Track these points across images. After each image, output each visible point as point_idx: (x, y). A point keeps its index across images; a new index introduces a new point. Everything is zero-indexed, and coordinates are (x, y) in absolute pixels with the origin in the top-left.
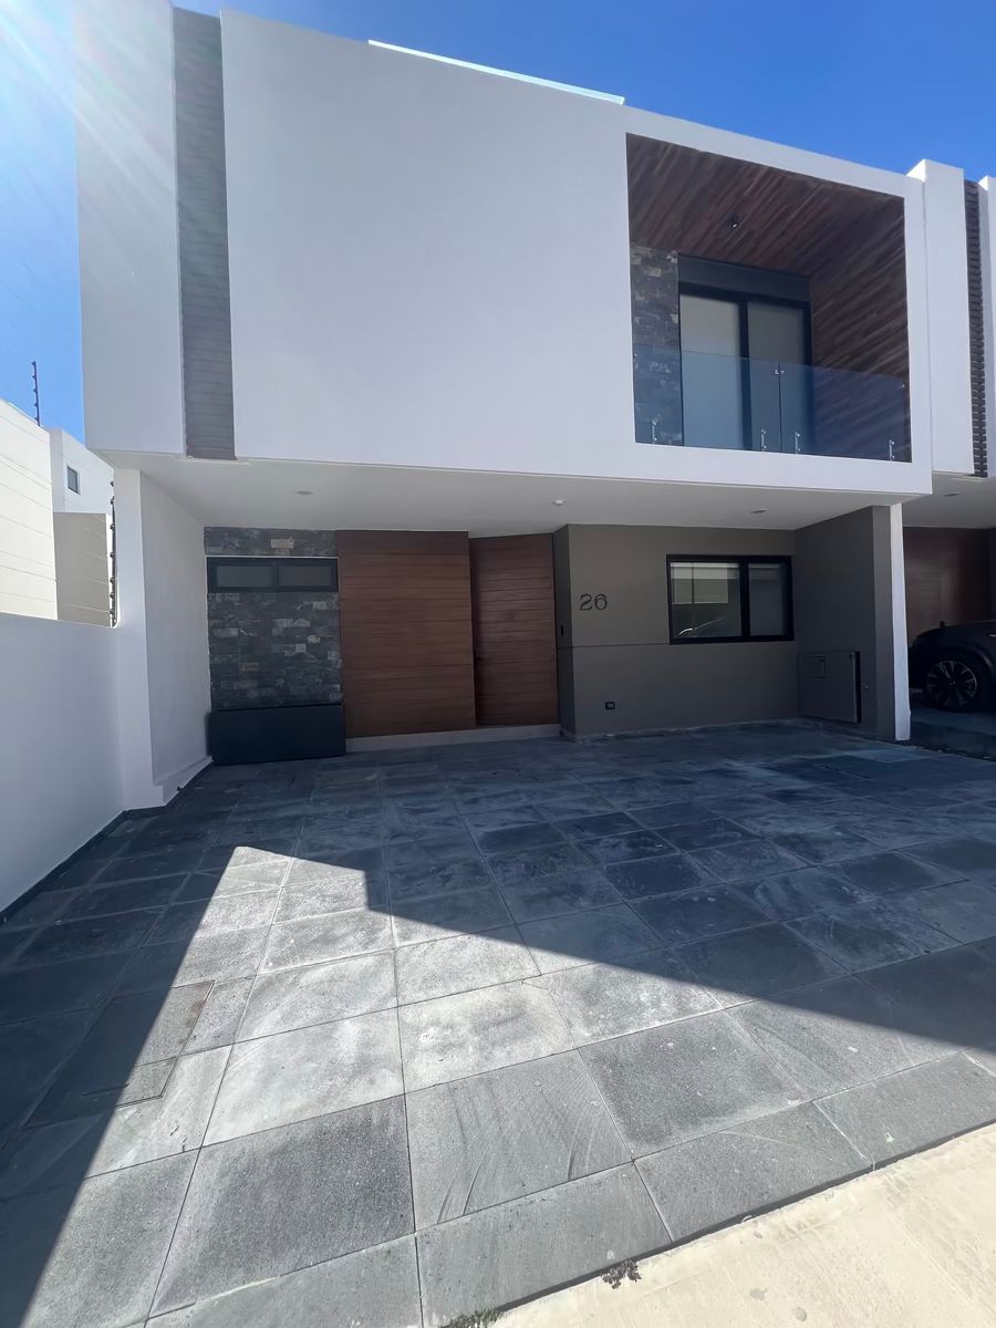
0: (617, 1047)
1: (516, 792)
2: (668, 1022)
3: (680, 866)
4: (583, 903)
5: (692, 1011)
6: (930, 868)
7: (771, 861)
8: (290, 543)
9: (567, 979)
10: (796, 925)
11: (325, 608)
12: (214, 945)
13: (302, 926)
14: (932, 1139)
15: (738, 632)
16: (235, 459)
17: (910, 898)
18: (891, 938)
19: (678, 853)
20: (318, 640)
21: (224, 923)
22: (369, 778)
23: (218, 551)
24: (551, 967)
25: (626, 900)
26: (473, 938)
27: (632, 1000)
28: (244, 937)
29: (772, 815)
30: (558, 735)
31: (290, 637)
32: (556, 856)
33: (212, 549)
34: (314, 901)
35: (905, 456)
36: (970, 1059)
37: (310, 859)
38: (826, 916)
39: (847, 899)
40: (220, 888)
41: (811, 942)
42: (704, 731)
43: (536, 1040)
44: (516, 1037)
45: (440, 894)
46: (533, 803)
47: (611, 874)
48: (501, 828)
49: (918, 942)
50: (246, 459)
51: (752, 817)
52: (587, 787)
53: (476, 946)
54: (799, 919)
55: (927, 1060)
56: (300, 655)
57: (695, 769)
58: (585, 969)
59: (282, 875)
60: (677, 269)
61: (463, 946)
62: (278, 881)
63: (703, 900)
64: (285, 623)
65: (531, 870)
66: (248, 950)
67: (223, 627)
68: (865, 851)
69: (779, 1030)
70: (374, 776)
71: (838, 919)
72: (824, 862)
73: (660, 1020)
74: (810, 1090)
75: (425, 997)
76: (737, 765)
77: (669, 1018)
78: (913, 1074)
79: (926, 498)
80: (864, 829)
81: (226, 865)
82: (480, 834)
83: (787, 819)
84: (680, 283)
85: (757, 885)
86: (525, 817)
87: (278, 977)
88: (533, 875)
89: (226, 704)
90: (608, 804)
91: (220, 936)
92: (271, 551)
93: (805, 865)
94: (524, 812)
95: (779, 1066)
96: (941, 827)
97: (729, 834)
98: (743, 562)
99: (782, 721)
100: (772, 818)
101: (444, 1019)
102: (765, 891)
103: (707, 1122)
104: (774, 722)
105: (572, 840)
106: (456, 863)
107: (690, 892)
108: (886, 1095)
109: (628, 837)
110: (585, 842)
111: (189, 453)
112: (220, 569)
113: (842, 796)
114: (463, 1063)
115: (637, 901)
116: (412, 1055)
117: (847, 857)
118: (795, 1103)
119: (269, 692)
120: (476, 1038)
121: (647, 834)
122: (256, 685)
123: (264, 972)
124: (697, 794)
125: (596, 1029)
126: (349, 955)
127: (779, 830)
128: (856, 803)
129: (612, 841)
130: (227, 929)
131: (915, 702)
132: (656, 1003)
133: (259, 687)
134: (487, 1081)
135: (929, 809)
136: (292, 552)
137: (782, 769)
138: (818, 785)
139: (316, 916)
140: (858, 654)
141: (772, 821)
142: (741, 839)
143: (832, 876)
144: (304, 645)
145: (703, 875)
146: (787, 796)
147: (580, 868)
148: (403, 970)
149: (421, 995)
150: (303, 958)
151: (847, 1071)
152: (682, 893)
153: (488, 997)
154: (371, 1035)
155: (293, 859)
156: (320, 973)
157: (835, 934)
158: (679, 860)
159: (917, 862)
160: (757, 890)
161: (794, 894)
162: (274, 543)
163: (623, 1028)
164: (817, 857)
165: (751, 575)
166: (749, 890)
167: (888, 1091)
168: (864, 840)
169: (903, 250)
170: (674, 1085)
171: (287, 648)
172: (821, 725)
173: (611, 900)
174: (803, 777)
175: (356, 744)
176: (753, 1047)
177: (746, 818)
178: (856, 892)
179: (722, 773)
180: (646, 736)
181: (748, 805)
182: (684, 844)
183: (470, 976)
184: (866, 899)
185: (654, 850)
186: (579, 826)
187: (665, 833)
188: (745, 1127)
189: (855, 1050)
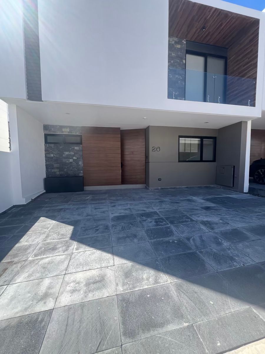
0: (130, 295)
1: (127, 204)
2: (150, 286)
3: (169, 230)
4: (136, 240)
5: (159, 283)
6: (248, 234)
7: (197, 229)
8: (68, 130)
9: (122, 268)
10: (201, 252)
11: (78, 149)
12: (20, 249)
13: (48, 244)
14: (235, 345)
15: (199, 159)
16: (42, 101)
17: (241, 245)
18: (232, 259)
19: (169, 225)
20: (76, 158)
21: (26, 242)
22: (87, 198)
23: (47, 132)
24: (118, 263)
25: (149, 241)
26: (98, 251)
27: (140, 277)
28: (30, 246)
29: (201, 214)
30: (145, 187)
31: (68, 157)
32: (132, 224)
33: (45, 131)
34: (55, 236)
35: (254, 105)
36: (254, 310)
37: (60, 222)
38: (211, 250)
39: (219, 244)
40: (30, 230)
41: (204, 258)
42: (187, 188)
43: (104, 291)
44: (98, 289)
45: (93, 235)
46: (131, 207)
47: (147, 231)
48: (120, 215)
49: (241, 261)
50: (46, 101)
51: (195, 215)
52: (148, 203)
53: (98, 253)
54: (202, 250)
55: (238, 309)
56: (71, 162)
57: (182, 199)
58: (128, 264)
59: (50, 226)
60: (185, 45)
61: (94, 253)
62: (48, 228)
63: (173, 242)
64: (67, 153)
65: (123, 229)
66: (29, 251)
67: (49, 154)
68: (228, 228)
69: (187, 293)
70: (88, 198)
71: (216, 251)
72: (214, 230)
73: (147, 286)
74: (193, 319)
75: (75, 271)
76: (194, 198)
77: (151, 285)
78: (232, 315)
79: (259, 118)
80: (229, 220)
81: (35, 223)
82: (112, 216)
83: (205, 216)
84: (186, 50)
85: (192, 237)
86: (127, 212)
87: (34, 260)
88: (123, 230)
89: (50, 176)
90: (153, 209)
91: (23, 245)
92: (63, 132)
93: (208, 231)
94: (127, 210)
95: (184, 308)
96: (253, 220)
97: (187, 220)
98: (202, 138)
99: (210, 186)
100: (201, 215)
101: (78, 280)
102: (194, 240)
103: (153, 330)
104: (208, 186)
105: (139, 219)
106: (102, 225)
107: (170, 239)
108: (220, 323)
109: (156, 219)
110: (142, 220)
111: (28, 99)
112: (48, 137)
113: (224, 209)
114: (77, 298)
115: (152, 241)
116: (62, 293)
117: (222, 229)
118: (186, 324)
119: (62, 173)
120: (85, 288)
121: (162, 219)
122: (58, 170)
123: (30, 259)
124: (180, 207)
125: (125, 287)
126: (58, 254)
127: (202, 219)
128: (228, 212)
129: (150, 220)
130: (26, 243)
131: (250, 181)
132: (148, 279)
133: (59, 171)
134: (82, 306)
135: (251, 214)
136: (69, 132)
137: (208, 200)
138: (217, 205)
139: (54, 240)
140: (234, 167)
141: (201, 216)
142: (190, 221)
143: (216, 235)
144: (72, 160)
145: (175, 233)
146: (207, 208)
147: (139, 229)
148: (72, 261)
149: (74, 271)
150: (44, 255)
151: (208, 312)
152: (167, 239)
153: (94, 273)
154: (52, 284)
155: (56, 222)
156: (47, 260)
157: (213, 256)
158: (169, 228)
159: (244, 232)
160: (191, 239)
161: (203, 241)
162: (63, 130)
163: (134, 287)
164: (213, 229)
165: (204, 143)
166: (188, 239)
167: (221, 322)
168: (228, 224)
169: (258, 37)
170: (145, 313)
171: (67, 160)
172: (222, 187)
173: (144, 240)
174: (214, 202)
175: (87, 188)
176: (176, 299)
177: (193, 215)
178: (223, 242)
179: (189, 200)
180: (170, 189)
181: (194, 211)
182: (172, 222)
183: (91, 264)
184: (226, 244)
185: (162, 224)
186: (142, 215)
187: (167, 219)
188: (166, 333)
189: (212, 303)
